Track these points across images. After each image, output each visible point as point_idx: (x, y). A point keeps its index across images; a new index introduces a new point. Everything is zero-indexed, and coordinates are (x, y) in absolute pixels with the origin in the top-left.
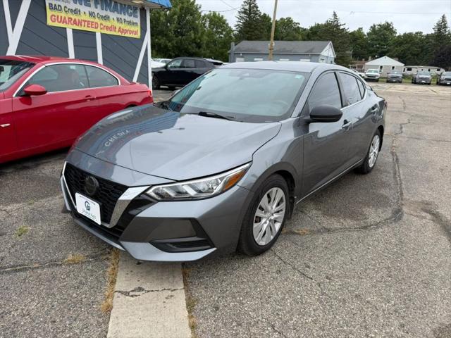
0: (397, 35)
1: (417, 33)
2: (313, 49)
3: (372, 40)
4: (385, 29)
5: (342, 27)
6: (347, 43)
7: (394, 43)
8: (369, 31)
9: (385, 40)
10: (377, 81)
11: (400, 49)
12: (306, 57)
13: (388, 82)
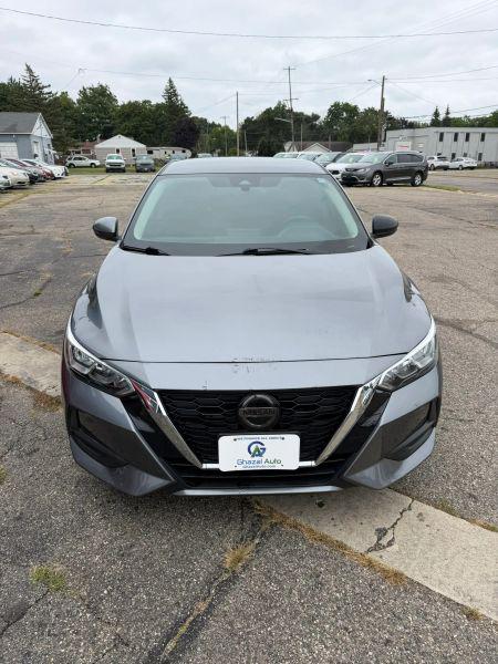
0: (120, 103)
1: (145, 102)
2: (15, 125)
3: (87, 110)
4: (100, 95)
5: (46, 90)
6: (60, 116)
7: (120, 116)
8: (78, 97)
9: (105, 110)
10: (123, 171)
11: (130, 124)
12: (9, 138)
13: (138, 171)
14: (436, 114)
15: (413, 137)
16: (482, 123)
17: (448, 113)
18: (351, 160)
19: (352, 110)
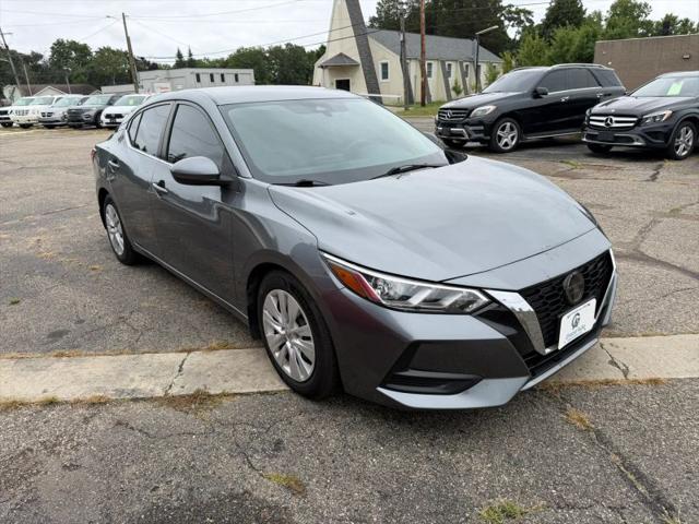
14: (179, 55)
15: (169, 79)
16: (224, 64)
17: (191, 55)
18: (131, 102)
19: (83, 50)
